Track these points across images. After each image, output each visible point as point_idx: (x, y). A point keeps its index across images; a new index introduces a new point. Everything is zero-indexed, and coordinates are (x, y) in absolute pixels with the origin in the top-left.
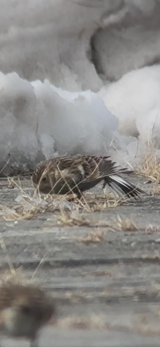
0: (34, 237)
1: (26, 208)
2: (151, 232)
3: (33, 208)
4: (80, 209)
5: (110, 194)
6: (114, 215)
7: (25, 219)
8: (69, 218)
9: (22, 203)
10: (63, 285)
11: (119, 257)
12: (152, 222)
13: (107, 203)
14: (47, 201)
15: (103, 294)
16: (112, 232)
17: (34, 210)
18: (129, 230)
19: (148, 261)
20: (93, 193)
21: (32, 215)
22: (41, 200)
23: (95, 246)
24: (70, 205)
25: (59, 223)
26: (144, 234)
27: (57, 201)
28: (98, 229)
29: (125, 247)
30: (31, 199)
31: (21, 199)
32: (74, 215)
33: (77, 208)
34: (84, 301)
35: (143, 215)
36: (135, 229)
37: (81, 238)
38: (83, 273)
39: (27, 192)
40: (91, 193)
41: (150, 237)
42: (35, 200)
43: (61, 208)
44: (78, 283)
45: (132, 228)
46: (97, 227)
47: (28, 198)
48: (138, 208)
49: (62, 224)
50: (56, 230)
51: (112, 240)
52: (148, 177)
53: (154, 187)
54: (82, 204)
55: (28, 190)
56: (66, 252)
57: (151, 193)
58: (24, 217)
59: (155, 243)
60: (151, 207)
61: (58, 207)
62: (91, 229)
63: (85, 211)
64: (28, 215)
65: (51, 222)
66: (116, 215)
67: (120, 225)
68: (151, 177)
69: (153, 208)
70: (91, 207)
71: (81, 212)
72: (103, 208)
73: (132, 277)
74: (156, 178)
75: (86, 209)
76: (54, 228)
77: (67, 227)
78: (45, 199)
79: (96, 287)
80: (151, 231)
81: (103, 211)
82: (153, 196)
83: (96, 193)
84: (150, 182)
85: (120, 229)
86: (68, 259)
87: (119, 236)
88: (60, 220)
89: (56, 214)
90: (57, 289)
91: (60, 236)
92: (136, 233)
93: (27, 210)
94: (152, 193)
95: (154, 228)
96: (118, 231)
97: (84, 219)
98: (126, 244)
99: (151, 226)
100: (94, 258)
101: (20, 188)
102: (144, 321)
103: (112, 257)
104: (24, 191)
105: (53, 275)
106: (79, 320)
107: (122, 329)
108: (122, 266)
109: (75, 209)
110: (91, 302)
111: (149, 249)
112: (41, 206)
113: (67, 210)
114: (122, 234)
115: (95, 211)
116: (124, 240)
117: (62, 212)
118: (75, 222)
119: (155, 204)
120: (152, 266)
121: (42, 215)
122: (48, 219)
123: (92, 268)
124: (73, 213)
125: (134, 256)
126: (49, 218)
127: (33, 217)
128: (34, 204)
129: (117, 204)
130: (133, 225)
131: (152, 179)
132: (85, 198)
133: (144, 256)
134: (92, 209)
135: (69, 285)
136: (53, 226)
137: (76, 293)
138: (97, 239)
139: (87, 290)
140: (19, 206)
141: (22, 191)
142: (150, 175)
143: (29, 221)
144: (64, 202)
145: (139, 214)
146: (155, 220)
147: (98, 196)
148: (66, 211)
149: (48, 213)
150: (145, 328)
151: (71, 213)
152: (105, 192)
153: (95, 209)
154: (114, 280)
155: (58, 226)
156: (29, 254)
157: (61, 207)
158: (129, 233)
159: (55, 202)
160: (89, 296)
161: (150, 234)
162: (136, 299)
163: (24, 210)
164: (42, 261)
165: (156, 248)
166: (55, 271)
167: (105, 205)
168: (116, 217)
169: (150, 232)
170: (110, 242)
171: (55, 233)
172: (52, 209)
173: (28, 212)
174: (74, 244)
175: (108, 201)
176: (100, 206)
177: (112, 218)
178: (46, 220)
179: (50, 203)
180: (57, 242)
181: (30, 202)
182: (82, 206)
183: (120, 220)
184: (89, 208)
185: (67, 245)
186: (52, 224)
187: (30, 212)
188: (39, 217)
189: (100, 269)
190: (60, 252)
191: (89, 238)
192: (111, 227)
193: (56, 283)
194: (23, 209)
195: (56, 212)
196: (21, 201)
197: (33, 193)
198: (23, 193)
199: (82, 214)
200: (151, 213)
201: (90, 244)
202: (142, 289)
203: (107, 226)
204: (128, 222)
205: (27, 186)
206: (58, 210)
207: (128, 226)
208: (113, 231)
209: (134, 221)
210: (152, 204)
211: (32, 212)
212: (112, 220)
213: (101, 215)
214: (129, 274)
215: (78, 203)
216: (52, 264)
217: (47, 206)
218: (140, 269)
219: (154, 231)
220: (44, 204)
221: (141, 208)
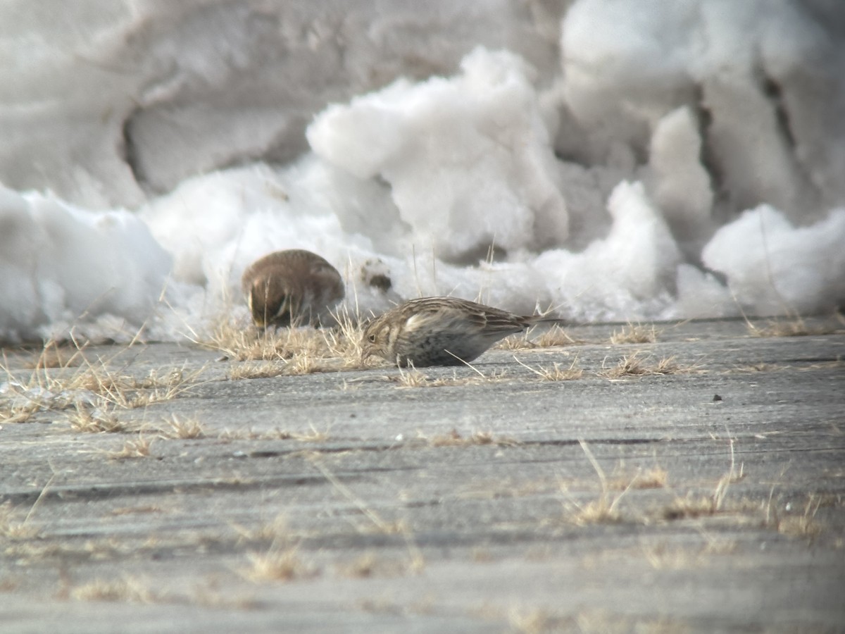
0: (29, 452)
1: (17, 403)
2: (227, 441)
3: (28, 403)
4: (109, 404)
5: (160, 379)
6: (166, 414)
7: (14, 422)
8: (91, 418)
9: (10, 396)
10: (80, 531)
11: (174, 482)
12: (229, 424)
13: (155, 395)
14: (53, 392)
15: (148, 543)
16: (164, 440)
17: (30, 407)
18: (191, 437)
19: (223, 487)
20: (132, 377)
21: (27, 415)
22: (42, 390)
23: (135, 464)
24: (92, 397)
25: (73, 427)
26: (216, 444)
27: (71, 392)
28: (140, 436)
29: (185, 466)
30: (26, 389)
31: (8, 389)
32: (99, 414)
33: (105, 403)
34: (115, 556)
35: (215, 414)
36: (201, 437)
37: (111, 452)
38: (116, 510)
39: (18, 377)
40: (127, 377)
41: (227, 449)
42: (32, 390)
43: (77, 403)
44: (106, 526)
45: (198, 435)
46: (138, 432)
47: (19, 387)
48: (207, 401)
49: (79, 429)
50: (68, 440)
51: (163, 454)
52: (222, 351)
53: (232, 366)
54: (113, 396)
55: (19, 374)
56: (87, 475)
57: (226, 376)
58: (13, 419)
59: (234, 457)
60: (227, 400)
61: (71, 401)
62: (128, 435)
63: (119, 408)
64: (21, 415)
65: (60, 426)
66: (171, 414)
67: (177, 430)
68: (229, 351)
69: (230, 401)
70: (127, 400)
71: (112, 410)
72: (148, 402)
73: (196, 514)
74: (236, 352)
75: (119, 403)
76: (65, 436)
77: (88, 435)
78: (50, 387)
79: (135, 532)
80: (228, 438)
81: (149, 407)
82: (230, 382)
83: (136, 378)
84: (226, 359)
85: (177, 436)
86: (89, 487)
87: (174, 448)
88: (74, 423)
89: (68, 413)
90: (69, 537)
91: (75, 449)
92: (203, 441)
93: (19, 407)
94: (230, 377)
95: (232, 433)
96: (174, 438)
97: (116, 420)
98: (187, 461)
99: (227, 430)
100: (133, 484)
101: (7, 371)
102: (214, 586)
103: (163, 483)
104: (13, 375)
105: (64, 514)
106: (106, 589)
107: (178, 600)
108: (180, 497)
109: (101, 404)
110: (127, 556)
111: (225, 467)
112: (42, 400)
113: (87, 406)
114: (180, 444)
115: (135, 407)
116: (184, 454)
117: (78, 409)
118: (102, 426)
119: (234, 395)
120: (229, 496)
121: (44, 415)
122: (55, 422)
123: (129, 501)
124: (98, 410)
125: (200, 479)
126: (57, 420)
127: (28, 418)
128: (31, 397)
129: (171, 396)
130: (199, 430)
131: (228, 354)
132: (118, 386)
133: (217, 480)
134: (130, 403)
135: (90, 530)
136: (64, 433)
137: (103, 542)
138: (139, 454)
139: (121, 537)
140: (5, 400)
141: (10, 375)
142: (226, 347)
143: (22, 426)
144: (82, 393)
145: (208, 411)
146: (233, 420)
147: (140, 382)
148: (85, 407)
149: (54, 411)
150: (215, 597)
151: (95, 411)
152: (151, 375)
153: (135, 405)
154: (167, 520)
155: (70, 432)
156: (21, 480)
157: (78, 401)
158: (192, 442)
159: (68, 393)
160: (124, 547)
161: (225, 443)
162: (202, 550)
163: (13, 406)
164: (44, 491)
165: (236, 466)
166: (67, 507)
167: (151, 398)
168: (170, 417)
169: (225, 439)
170: (160, 459)
171: (66, 445)
172: (61, 405)
173: (21, 409)
174: (98, 462)
175: (156, 391)
176: (143, 398)
177: (163, 418)
178: (50, 423)
179: (59, 395)
180: (70, 459)
181: (24, 394)
182: (112, 399)
183: (176, 421)
184: (125, 403)
185: (87, 464)
186: (63, 430)
187: (24, 410)
188: (40, 418)
189: (143, 502)
190: (76, 476)
191: (125, 452)
192: (162, 432)
193: (68, 526)
194: (12, 404)
195: (69, 410)
196: (8, 392)
197: (28, 379)
198: (12, 379)
199: (113, 412)
200: (226, 408)
201: (127, 462)
202: (212, 533)
203: (156, 431)
204: (191, 424)
205: (18, 366)
206: (72, 406)
207: (190, 432)
208: (165, 438)
209: (201, 422)
210: (229, 394)
211: (28, 411)
212: (163, 421)
213: (146, 412)
214: (192, 509)
215: (105, 395)
216: (60, 495)
217: (53, 399)
218: (208, 500)
219: (232, 438)
220: (47, 397)
221: (212, 401)
